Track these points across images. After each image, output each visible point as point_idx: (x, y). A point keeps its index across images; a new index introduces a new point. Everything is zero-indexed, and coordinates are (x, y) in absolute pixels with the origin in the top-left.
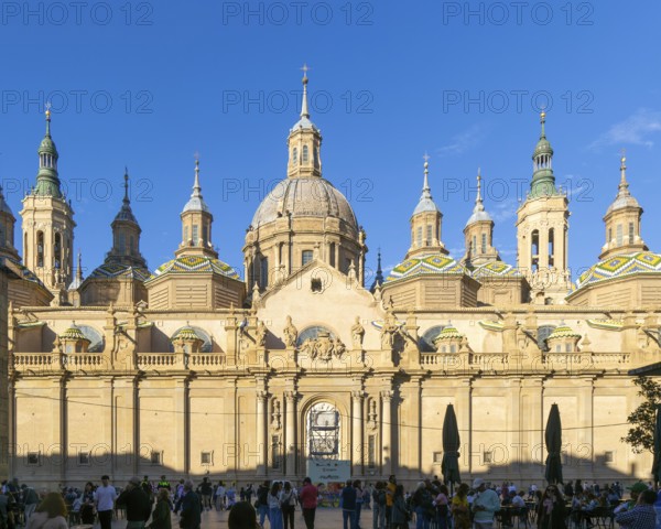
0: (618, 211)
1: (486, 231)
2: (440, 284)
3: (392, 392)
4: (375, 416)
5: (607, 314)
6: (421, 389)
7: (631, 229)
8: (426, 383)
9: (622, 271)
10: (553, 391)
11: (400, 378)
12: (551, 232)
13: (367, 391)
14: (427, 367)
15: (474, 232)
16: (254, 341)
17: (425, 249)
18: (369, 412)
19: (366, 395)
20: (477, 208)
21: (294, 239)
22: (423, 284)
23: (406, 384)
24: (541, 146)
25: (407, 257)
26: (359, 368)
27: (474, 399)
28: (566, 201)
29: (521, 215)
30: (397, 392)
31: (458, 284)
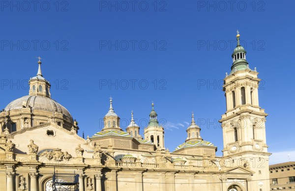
0: (192, 129)
1: (137, 130)
2: (121, 140)
3: (102, 175)
4: (91, 185)
5: (193, 156)
6: (117, 175)
7: (197, 134)
8: (119, 173)
9: (197, 144)
10: (179, 177)
11: (105, 170)
12: (158, 137)
13: (86, 174)
14: (119, 167)
15: (131, 130)
16: (5, 150)
17: (112, 128)
18: (88, 182)
19: (86, 176)
20: (132, 122)
21: (34, 117)
22: (113, 139)
23: (109, 173)
24: (153, 113)
25: (103, 130)
26: (82, 165)
27: (144, 179)
28: (163, 129)
29: (145, 131)
30: (104, 176)
31: (130, 141)
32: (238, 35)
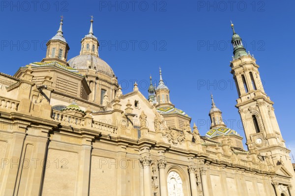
4: (200, 184)
16: (132, 124)
32: (232, 25)
